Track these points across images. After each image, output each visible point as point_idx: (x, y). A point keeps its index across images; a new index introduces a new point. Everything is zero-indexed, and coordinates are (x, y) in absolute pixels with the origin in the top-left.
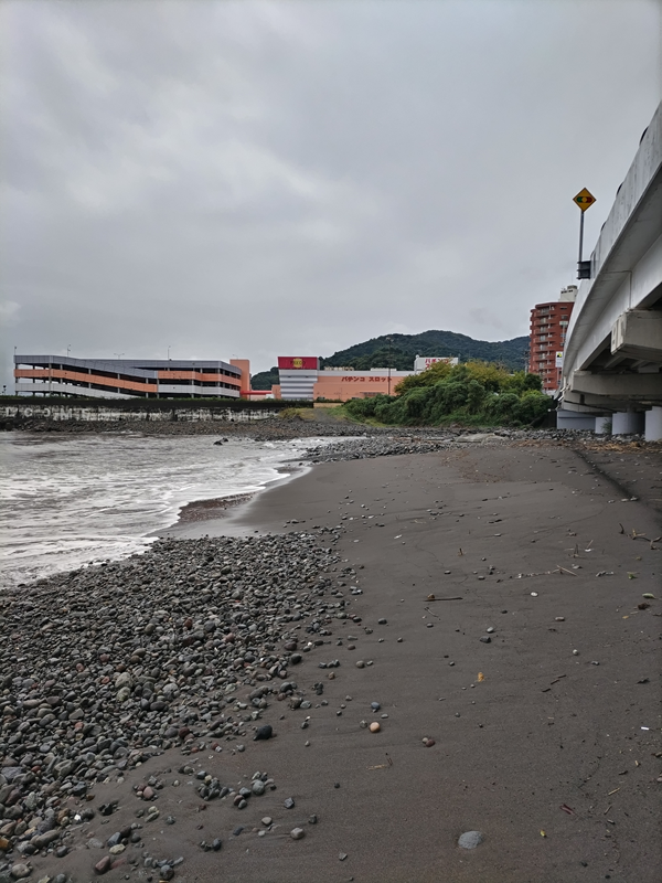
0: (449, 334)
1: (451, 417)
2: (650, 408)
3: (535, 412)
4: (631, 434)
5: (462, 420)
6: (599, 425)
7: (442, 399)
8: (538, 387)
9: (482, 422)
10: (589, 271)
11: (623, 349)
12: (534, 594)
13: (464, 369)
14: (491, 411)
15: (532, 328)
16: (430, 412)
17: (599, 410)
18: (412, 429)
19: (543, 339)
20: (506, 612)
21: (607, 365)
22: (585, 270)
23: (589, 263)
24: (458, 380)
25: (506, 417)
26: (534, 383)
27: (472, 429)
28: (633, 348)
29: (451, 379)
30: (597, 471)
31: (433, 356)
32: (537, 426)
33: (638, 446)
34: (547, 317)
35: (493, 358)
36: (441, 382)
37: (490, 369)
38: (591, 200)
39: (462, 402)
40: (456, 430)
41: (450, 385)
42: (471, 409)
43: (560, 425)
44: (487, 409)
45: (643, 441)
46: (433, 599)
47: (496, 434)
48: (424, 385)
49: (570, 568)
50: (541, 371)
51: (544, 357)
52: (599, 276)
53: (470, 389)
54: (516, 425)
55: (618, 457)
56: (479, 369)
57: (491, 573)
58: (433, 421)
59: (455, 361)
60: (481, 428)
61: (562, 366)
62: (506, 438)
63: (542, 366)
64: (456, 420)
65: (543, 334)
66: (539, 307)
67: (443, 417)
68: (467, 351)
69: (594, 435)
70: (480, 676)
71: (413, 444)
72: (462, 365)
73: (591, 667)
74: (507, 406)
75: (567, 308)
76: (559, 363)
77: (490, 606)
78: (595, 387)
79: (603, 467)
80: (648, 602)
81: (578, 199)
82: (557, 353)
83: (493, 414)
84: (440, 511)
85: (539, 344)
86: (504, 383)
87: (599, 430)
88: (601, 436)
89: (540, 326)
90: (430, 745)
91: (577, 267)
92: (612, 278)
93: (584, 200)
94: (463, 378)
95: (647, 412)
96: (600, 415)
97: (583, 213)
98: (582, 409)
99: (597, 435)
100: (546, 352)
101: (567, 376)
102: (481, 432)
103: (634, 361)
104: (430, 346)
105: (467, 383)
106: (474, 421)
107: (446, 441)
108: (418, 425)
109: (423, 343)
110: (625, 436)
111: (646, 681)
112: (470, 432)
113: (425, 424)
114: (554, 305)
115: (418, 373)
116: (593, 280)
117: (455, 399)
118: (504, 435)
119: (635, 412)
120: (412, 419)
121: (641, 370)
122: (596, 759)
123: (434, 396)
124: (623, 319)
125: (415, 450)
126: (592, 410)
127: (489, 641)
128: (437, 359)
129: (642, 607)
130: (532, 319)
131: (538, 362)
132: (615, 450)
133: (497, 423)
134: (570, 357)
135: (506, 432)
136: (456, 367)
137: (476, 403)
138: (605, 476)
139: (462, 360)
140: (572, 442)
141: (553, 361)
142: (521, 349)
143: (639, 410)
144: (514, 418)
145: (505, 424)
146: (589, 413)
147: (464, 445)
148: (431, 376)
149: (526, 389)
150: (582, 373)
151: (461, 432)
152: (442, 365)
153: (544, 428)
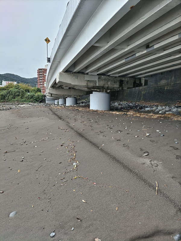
0: (13, 75)
1: (15, 100)
2: (67, 97)
3: (40, 98)
4: (63, 104)
5: (19, 100)
6: (56, 102)
7: (12, 94)
8: (40, 91)
9: (25, 101)
10: (50, 60)
11: (59, 82)
12: (36, 146)
13: (18, 85)
14: (27, 98)
15: (38, 75)
16: (8, 98)
17: (56, 98)
18: (3, 103)
19: (41, 78)
20: (28, 152)
21: (57, 86)
22: (49, 60)
23: (50, 58)
24: (17, 89)
25: (32, 100)
26: (39, 90)
27: (22, 103)
28: (61, 82)
29: (14, 88)
30: (54, 114)
31: (8, 81)
32: (40, 102)
33: (64, 107)
34: (42, 72)
35: (27, 83)
36: (11, 89)
37: (27, 86)
38: (49, 41)
39: (19, 95)
40: (17, 104)
41: (14, 90)
42: (21, 97)
43: (47, 102)
44: (26, 97)
45: (66, 106)
46: (6, 152)
47: (29, 105)
48: (6, 90)
49: (46, 138)
50: (41, 87)
51: (41, 83)
52: (52, 62)
53: (21, 91)
54: (35, 102)
55: (59, 110)
56: (23, 86)
57: (25, 143)
58: (9, 101)
59: (15, 83)
60: (25, 103)
61: (46, 86)
62: (32, 106)
63: (41, 86)
64: (17, 101)
65: (41, 77)
66: (39, 69)
67: (13, 100)
68: (19, 80)
69: (55, 104)
70: (19, 171)
71: (3, 108)
72: (18, 84)
73: (49, 162)
74: (32, 97)
75: (46, 70)
76: (45, 85)
77: (24, 151)
78: (54, 92)
79: (55, 112)
80: (63, 144)
81: (46, 40)
82: (45, 82)
83: (28, 99)
84: (10, 127)
85: (40, 80)
86: (31, 90)
87: (56, 103)
88: (56, 105)
89: (40, 75)
90: (2, 193)
91: (47, 59)
92: (56, 63)
93: (47, 40)
94: (18, 88)
95: (66, 99)
96: (56, 99)
97: (47, 44)
98: (52, 98)
99: (55, 105)
100: (42, 82)
101: (47, 89)
102: (25, 104)
103: (63, 86)
104: (7, 78)
105: (19, 90)
106: (22, 101)
107: (14, 107)
108: (4, 102)
109: (5, 77)
110: (62, 105)
111: (61, 163)
112: (21, 104)
113: (7, 102)
114: (43, 69)
115: (4, 86)
116: (51, 63)
117: (16, 94)
118: (31, 105)
119: (64, 98)
120: (2, 100)
121: (64, 88)
122: (48, 184)
123: (9, 93)
124: (59, 74)
125: (3, 109)
126: (54, 98)
127: (22, 161)
128: (10, 82)
129: (62, 146)
130: (38, 72)
131: (40, 85)
132: (59, 108)
133: (30, 101)
134: (48, 84)
135: (32, 104)
136: (16, 85)
137: (23, 96)
138: (56, 115)
139: (18, 83)
140: (49, 106)
141: (44, 85)
142: (35, 81)
143: (65, 98)
144: (34, 100)
145: (32, 102)
146: (53, 99)
147: (19, 108)
148: (8, 87)
149: (37, 92)
150: (51, 88)
151: (19, 104)
152: (11, 84)
153: (42, 103)
